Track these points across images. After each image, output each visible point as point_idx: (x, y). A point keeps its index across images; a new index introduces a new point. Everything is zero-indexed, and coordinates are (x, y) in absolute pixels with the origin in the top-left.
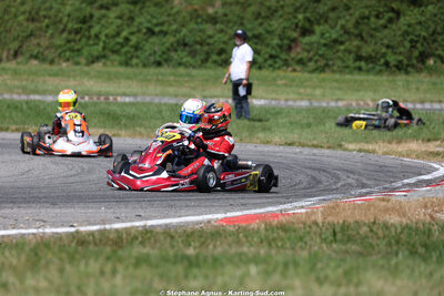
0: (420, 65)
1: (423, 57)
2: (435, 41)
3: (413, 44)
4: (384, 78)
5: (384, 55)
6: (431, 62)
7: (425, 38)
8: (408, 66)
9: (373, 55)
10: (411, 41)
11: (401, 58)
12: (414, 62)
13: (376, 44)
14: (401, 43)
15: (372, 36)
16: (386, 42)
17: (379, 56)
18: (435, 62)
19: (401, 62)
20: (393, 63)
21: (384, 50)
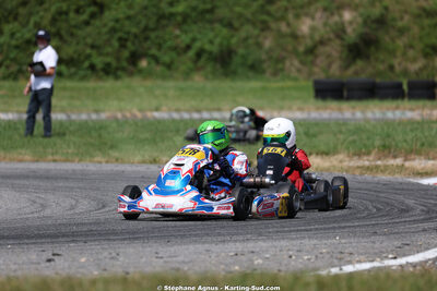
0: (131, 68)
1: (134, 58)
2: (147, 39)
3: (123, 42)
4: (91, 84)
5: (88, 57)
6: (144, 63)
7: (136, 36)
8: (117, 69)
9: (75, 56)
10: (120, 39)
11: (109, 59)
12: (125, 64)
13: (78, 43)
14: (108, 42)
15: (72, 35)
16: (89, 41)
17: (82, 58)
18: (149, 63)
19: (108, 65)
20: (99, 66)
21: (88, 51)
